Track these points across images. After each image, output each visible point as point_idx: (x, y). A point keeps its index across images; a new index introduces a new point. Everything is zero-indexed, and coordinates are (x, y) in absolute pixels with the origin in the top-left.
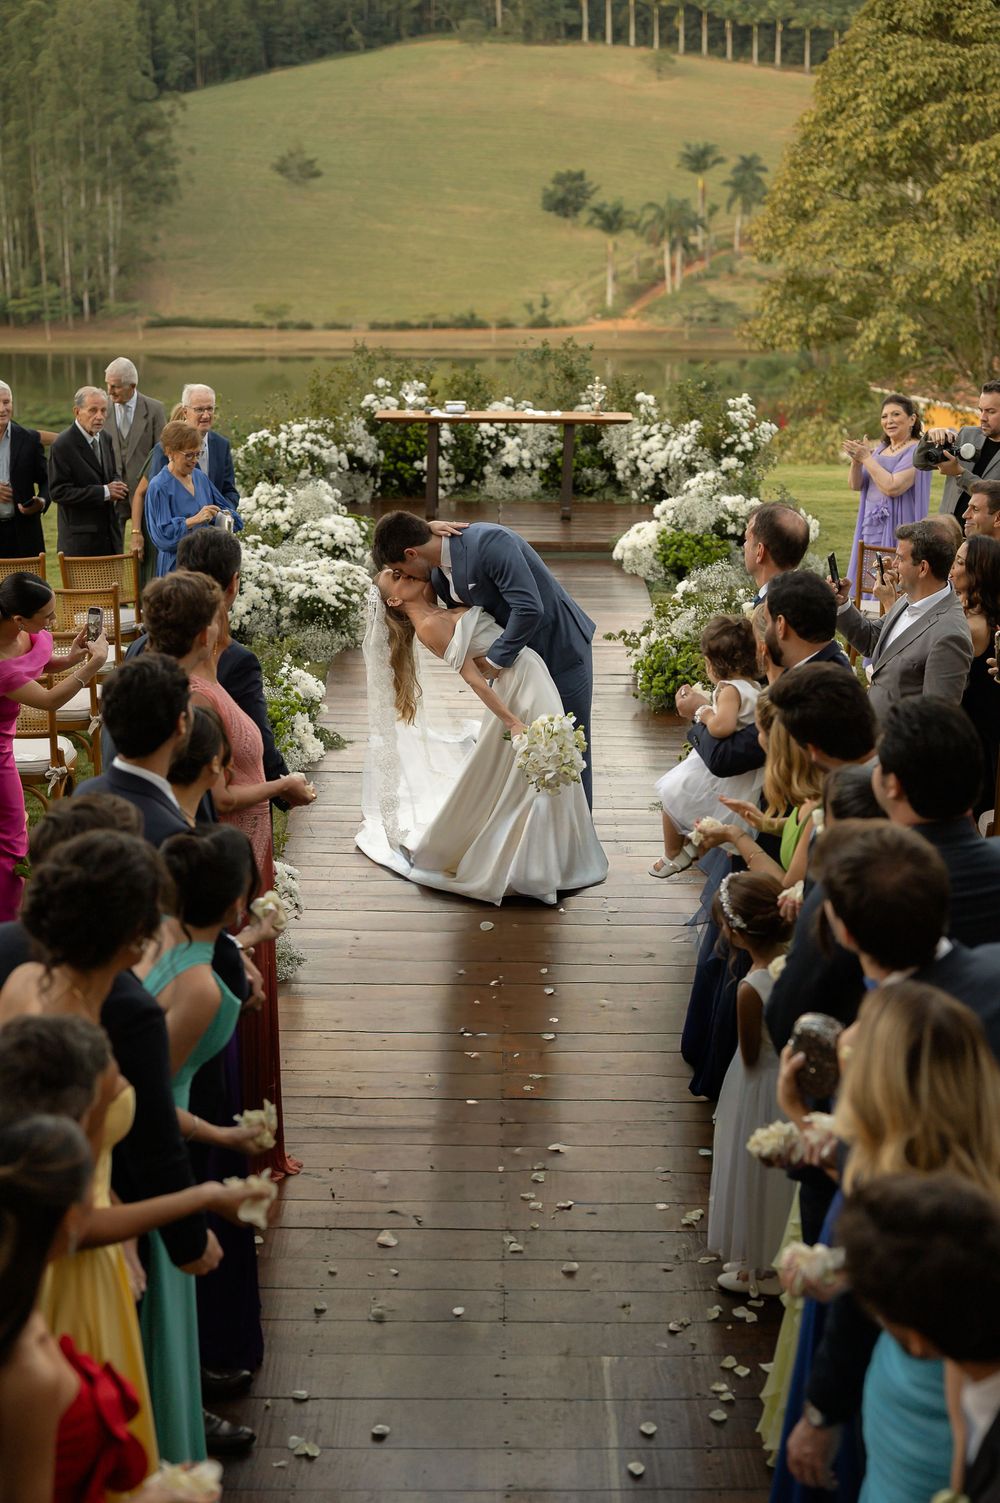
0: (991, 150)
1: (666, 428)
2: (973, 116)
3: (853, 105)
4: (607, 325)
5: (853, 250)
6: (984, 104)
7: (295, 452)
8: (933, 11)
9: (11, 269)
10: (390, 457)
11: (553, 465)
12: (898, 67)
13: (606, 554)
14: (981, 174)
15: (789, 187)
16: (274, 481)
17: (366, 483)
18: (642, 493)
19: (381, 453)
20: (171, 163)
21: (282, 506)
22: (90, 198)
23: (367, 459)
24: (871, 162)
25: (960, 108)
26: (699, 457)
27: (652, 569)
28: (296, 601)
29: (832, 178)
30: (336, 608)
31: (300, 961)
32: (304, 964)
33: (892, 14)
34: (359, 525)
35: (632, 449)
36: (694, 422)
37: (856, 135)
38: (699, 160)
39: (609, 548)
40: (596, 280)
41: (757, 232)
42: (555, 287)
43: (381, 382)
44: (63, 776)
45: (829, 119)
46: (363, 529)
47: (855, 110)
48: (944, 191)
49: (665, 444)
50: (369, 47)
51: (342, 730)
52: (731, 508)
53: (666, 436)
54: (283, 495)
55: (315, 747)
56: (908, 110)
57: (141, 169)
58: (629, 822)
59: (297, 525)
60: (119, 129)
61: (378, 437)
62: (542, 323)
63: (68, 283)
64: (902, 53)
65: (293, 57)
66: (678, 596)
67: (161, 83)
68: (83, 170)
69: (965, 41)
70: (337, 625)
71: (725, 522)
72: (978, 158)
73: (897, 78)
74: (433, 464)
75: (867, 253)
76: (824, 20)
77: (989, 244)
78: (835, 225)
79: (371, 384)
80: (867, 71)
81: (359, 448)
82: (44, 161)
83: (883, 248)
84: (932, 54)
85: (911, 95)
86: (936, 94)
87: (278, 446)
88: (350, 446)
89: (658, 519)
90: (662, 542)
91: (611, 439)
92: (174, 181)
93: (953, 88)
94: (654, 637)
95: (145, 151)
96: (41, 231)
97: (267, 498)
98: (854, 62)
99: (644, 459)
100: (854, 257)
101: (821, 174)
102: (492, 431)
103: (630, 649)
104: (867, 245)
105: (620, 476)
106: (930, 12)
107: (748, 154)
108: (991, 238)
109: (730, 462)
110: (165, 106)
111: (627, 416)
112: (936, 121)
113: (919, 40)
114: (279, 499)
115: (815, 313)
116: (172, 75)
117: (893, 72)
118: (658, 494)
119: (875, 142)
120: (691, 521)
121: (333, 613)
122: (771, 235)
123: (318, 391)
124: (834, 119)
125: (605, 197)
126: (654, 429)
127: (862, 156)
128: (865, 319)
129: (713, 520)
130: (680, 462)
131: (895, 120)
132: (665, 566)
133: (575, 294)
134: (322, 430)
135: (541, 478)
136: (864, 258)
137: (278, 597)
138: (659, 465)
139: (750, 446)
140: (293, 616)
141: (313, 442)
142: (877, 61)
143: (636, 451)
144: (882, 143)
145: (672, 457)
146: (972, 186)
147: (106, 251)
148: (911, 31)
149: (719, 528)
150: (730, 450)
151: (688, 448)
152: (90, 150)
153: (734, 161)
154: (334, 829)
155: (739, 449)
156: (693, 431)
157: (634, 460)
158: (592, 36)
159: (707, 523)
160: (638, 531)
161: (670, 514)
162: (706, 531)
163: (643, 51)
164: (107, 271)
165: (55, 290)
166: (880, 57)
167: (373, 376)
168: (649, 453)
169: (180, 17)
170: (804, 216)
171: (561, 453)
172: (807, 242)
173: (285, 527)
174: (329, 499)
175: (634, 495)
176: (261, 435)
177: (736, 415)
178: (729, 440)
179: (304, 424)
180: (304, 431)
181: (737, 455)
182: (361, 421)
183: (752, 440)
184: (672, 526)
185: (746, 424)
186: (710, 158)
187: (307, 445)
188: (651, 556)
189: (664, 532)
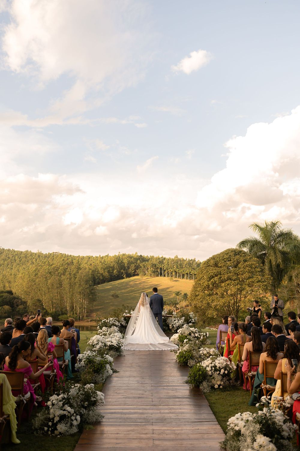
1: (178, 319)
6: (224, 277)
16: (106, 327)
18: (175, 330)
20: (96, 295)
22: (83, 301)
23: (124, 325)
24: (207, 287)
25: (221, 277)
26: (185, 323)
27: (178, 342)
28: (109, 346)
29: (200, 289)
31: (103, 417)
32: (104, 418)
33: (208, 264)
36: (184, 317)
37: (204, 282)
43: (126, 311)
44: (54, 375)
46: (122, 335)
47: (203, 279)
48: (219, 291)
49: (178, 322)
50: (127, 278)
51: (117, 369)
52: (193, 330)
53: (178, 320)
54: (108, 329)
55: (111, 372)
56: (212, 278)
58: (178, 386)
59: (110, 335)
60: (88, 290)
61: (125, 321)
63: (78, 314)
64: (210, 269)
65: (115, 280)
66: (185, 342)
68: (82, 296)
69: (221, 267)
70: (117, 351)
71: (191, 333)
72: (224, 285)
73: (210, 273)
78: (201, 297)
82: (76, 295)
83: (210, 300)
84: (215, 269)
85: (212, 276)
86: (216, 276)
87: (108, 322)
88: (121, 322)
89: (178, 333)
90: (179, 337)
91: (168, 321)
92: (96, 298)
93: (219, 274)
94: (180, 351)
95: (92, 293)
96: (74, 306)
98: (203, 271)
99: (175, 324)
101: (198, 289)
103: (175, 354)
104: (207, 300)
107: (185, 293)
110: (95, 287)
112: (217, 280)
113: (213, 267)
116: (96, 282)
117: (209, 272)
120: (184, 333)
121: (116, 348)
123: (115, 313)
126: (176, 319)
127: (205, 286)
129: (189, 333)
131: (210, 280)
132: (180, 342)
134: (116, 320)
137: (105, 345)
138: (177, 325)
139: (194, 321)
140: (108, 349)
143: (173, 323)
144: (208, 284)
145: (180, 324)
148: (211, 266)
150: (190, 322)
151: (183, 322)
152: (83, 293)
153: (183, 294)
154: (114, 388)
155: (192, 322)
156: (183, 319)
157: (173, 325)
158: (160, 276)
159: (187, 333)
160: (175, 335)
161: (181, 332)
162: (187, 335)
163: (168, 278)
165: (76, 315)
169: (98, 274)
170: (197, 296)
172: (197, 300)
174: (116, 330)
175: (173, 331)
176: (104, 320)
177: (191, 316)
178: (190, 320)
179: (113, 318)
180: (112, 319)
181: (192, 323)
182: (123, 318)
183: (194, 320)
184: (181, 334)
185: (193, 317)
186: (179, 294)
187: (113, 322)
188: (177, 340)
189: (180, 335)
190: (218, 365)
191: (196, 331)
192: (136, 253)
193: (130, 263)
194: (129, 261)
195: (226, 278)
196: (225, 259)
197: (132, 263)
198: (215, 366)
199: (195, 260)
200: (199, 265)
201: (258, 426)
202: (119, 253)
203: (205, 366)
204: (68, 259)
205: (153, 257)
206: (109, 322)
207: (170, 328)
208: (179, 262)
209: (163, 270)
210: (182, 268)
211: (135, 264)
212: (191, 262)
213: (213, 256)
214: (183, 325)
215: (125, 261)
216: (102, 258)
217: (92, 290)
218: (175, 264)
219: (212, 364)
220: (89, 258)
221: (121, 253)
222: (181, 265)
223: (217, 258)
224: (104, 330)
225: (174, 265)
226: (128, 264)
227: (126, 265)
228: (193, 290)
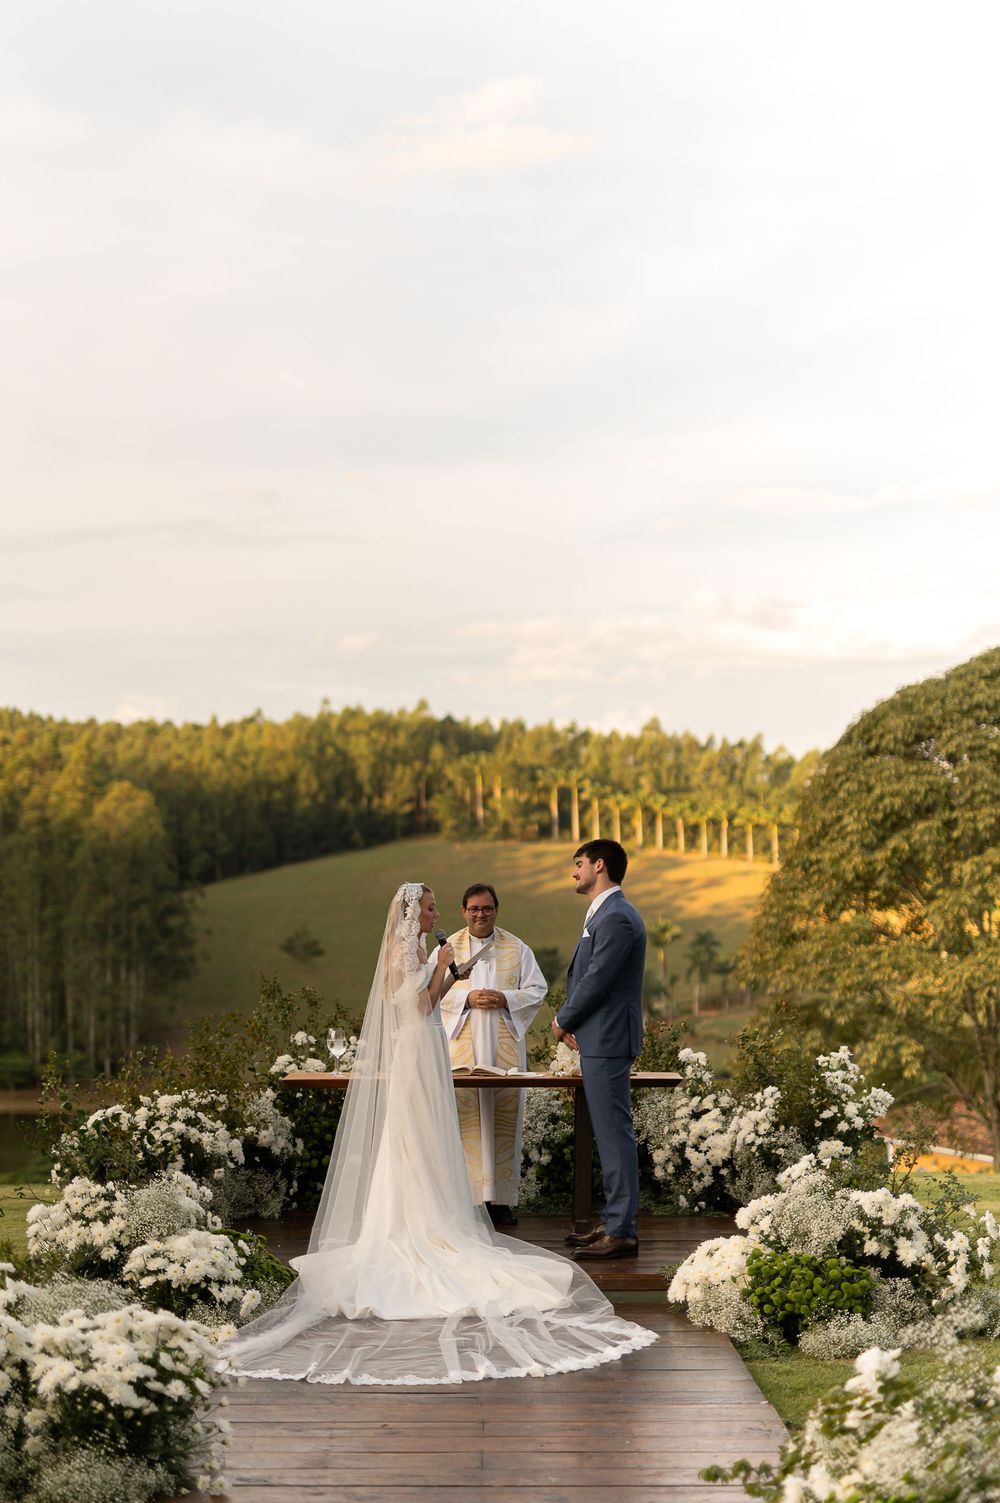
0: (986, 865)
1: (725, 1101)
2: (963, 832)
3: (837, 827)
5: (847, 971)
6: (974, 820)
7: (156, 1135)
8: (914, 731)
9: (41, 1037)
10: (314, 1148)
11: (558, 1158)
12: (883, 786)
13: (655, 1295)
14: (976, 890)
15: (775, 911)
16: (100, 1178)
17: (276, 1188)
18: (694, 1199)
19: (300, 1142)
20: (191, 943)
21: (106, 1218)
22: (116, 975)
23: (276, 1150)
24: (858, 884)
25: (950, 825)
26: (782, 1140)
27: (740, 1318)
29: (818, 901)
30: (138, 1412)
33: (869, 741)
34: (236, 1246)
35: (677, 1132)
36: (770, 1089)
37: (842, 856)
38: (660, 936)
39: (664, 1284)
41: (743, 958)
43: (300, 1037)
45: (812, 843)
46: (241, 1253)
47: (838, 833)
48: (939, 908)
49: (726, 1123)
50: (368, 845)
52: (870, 1211)
53: (727, 1112)
54: (111, 1197)
56: (895, 828)
57: (162, 948)
59: (130, 1248)
60: (144, 914)
61: (293, 1119)
63: (91, 1050)
65: (301, 854)
67: (184, 877)
68: (110, 949)
70: (138, 1448)
71: (860, 1235)
72: (973, 874)
73: (881, 798)
75: (862, 972)
77: (992, 959)
78: (825, 947)
79: (287, 1040)
80: (849, 794)
81: (264, 1133)
82: (75, 941)
83: (878, 968)
84: (916, 773)
85: (897, 814)
86: (924, 812)
87: (133, 1127)
88: (250, 1129)
89: (744, 1233)
90: (756, 1272)
92: (192, 959)
93: (942, 804)
95: (167, 932)
96: (70, 1004)
97: (81, 1202)
98: (836, 785)
99: (696, 1147)
100: (848, 976)
101: (804, 900)
104: (861, 966)
106: (911, 733)
107: (703, 931)
108: (992, 954)
109: (831, 1147)
110: (186, 895)
112: (926, 838)
113: (901, 761)
114: (103, 1204)
115: (808, 1038)
116: (194, 871)
117: (877, 791)
118: (735, 1195)
119: (863, 861)
120: (802, 1236)
122: (759, 959)
124: (818, 845)
126: (708, 1103)
127: (850, 876)
128: (862, 1043)
129: (838, 1232)
130: (754, 1149)
131: (882, 840)
132: (763, 1315)
134: (206, 1108)
135: (538, 1178)
136: (861, 978)
138: (719, 1155)
139: (859, 1123)
140: (54, 1430)
141: (189, 1122)
142: (860, 783)
143: (683, 1135)
144: (870, 864)
145: (739, 1141)
146: (969, 901)
147: (127, 1020)
148: (891, 753)
149: (849, 1244)
150: (828, 1130)
151: (764, 1127)
152: (117, 930)
153: (691, 937)
155: (843, 1126)
156: (770, 1102)
157: (681, 1149)
158: (559, 834)
159: (829, 1239)
160: (710, 1254)
161: (765, 1224)
162: (829, 1252)
164: (128, 1038)
166: (863, 778)
167: (289, 1028)
168: (703, 1138)
169: (203, 821)
170: (793, 940)
171: (570, 1140)
172: (798, 964)
173: (110, 1253)
174: (189, 1204)
175: (682, 1201)
176: (110, 1112)
177: (834, 1078)
178: (827, 1114)
179: (177, 1098)
180: (177, 1106)
181: (841, 1136)
182: (270, 1093)
183: (862, 1113)
184: (770, 1245)
185: (850, 1089)
186: (670, 934)
187: (179, 1126)
188: (736, 1296)
189: (756, 1255)
191: (903, 1213)
192: (423, 705)
193: (385, 760)
194: (384, 749)
195: (986, 828)
196: (978, 706)
197: (400, 757)
199: (756, 747)
200: (781, 770)
202: (326, 702)
204: (30, 739)
205: (520, 727)
206: (144, 1133)
207: (659, 1173)
208: (669, 759)
209: (579, 801)
210: (688, 789)
211: (418, 765)
212: (739, 756)
213: (903, 693)
214: (772, 1162)
215: (360, 749)
216: (227, 732)
217: (171, 911)
218: (646, 766)
220: (152, 730)
221: (337, 708)
222: (677, 770)
223: (928, 701)
224: (76, 1209)
225: (640, 774)
226: (374, 766)
227: (364, 773)
228: (771, 906)
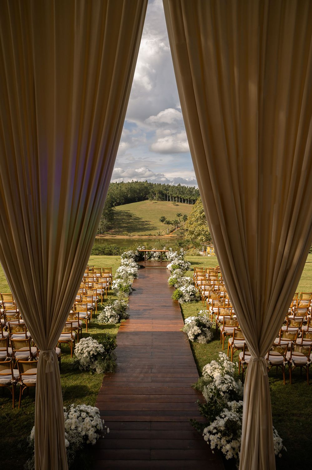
1: (173, 252)
4: (167, 235)
5: (197, 228)
7: (129, 255)
15: (189, 221)
17: (137, 258)
19: (139, 255)
21: (128, 261)
23: (137, 256)
24: (199, 218)
26: (177, 256)
27: (171, 269)
29: (194, 220)
34: (136, 264)
35: (169, 255)
36: (176, 252)
37: (197, 215)
38: (179, 215)
39: (166, 267)
40: (166, 230)
42: (161, 231)
45: (194, 213)
49: (173, 254)
50: (138, 201)
52: (180, 262)
61: (139, 253)
62: (159, 235)
66: (174, 273)
67: (112, 205)
74: (145, 256)
75: (199, 229)
76: (195, 198)
79: (138, 247)
81: (137, 254)
90: (172, 266)
91: (166, 254)
94: (171, 277)
95: (110, 214)
102: (152, 252)
105: (168, 258)
107: (185, 215)
109: (181, 256)
110: (113, 208)
111: (168, 251)
116: (114, 204)
118: (172, 260)
120: (176, 264)
123: (132, 248)
125: (167, 220)
126: (171, 252)
130: (175, 256)
132: (173, 269)
133: (163, 232)
134: (132, 252)
135: (158, 258)
138: (172, 257)
139: (183, 254)
140: (129, 275)
149: (179, 264)
153: (183, 215)
158: (165, 200)
160: (170, 264)
161: (173, 263)
163: (172, 202)
168: (171, 255)
171: (160, 255)
173: (128, 264)
174: (133, 260)
175: (169, 260)
186: (180, 215)
190: (188, 290)
192: (147, 181)
194: (141, 188)
198: (187, 291)
201: (196, 323)
203: (182, 290)
208: (181, 189)
210: (184, 194)
215: (137, 188)
217: (110, 211)
218: (178, 191)
219: (185, 289)
222: (183, 191)
226: (139, 190)
